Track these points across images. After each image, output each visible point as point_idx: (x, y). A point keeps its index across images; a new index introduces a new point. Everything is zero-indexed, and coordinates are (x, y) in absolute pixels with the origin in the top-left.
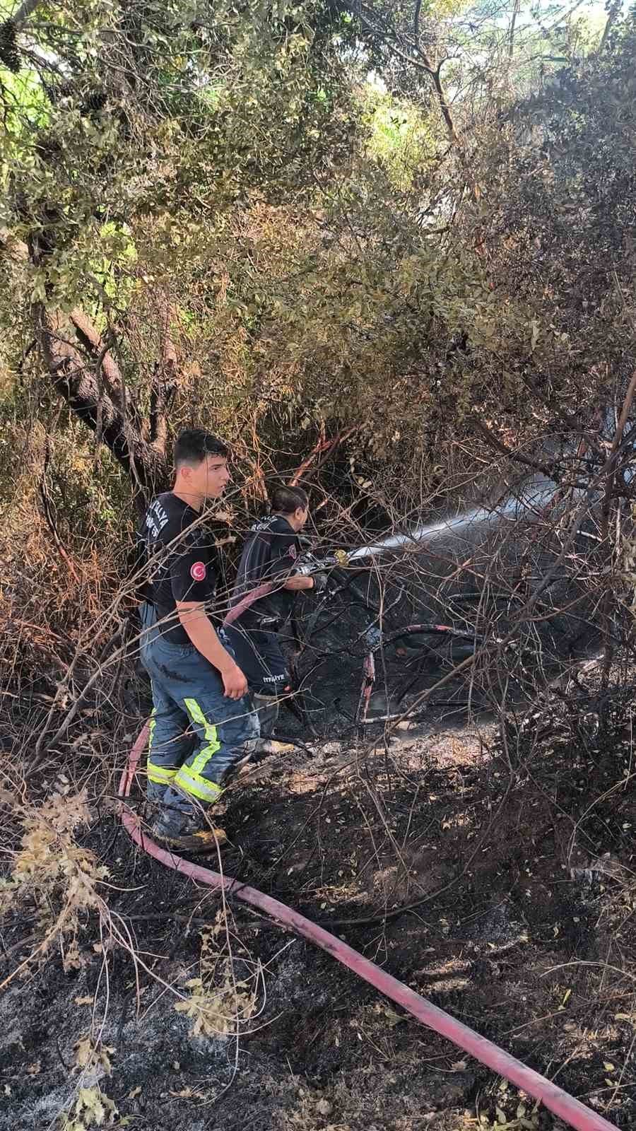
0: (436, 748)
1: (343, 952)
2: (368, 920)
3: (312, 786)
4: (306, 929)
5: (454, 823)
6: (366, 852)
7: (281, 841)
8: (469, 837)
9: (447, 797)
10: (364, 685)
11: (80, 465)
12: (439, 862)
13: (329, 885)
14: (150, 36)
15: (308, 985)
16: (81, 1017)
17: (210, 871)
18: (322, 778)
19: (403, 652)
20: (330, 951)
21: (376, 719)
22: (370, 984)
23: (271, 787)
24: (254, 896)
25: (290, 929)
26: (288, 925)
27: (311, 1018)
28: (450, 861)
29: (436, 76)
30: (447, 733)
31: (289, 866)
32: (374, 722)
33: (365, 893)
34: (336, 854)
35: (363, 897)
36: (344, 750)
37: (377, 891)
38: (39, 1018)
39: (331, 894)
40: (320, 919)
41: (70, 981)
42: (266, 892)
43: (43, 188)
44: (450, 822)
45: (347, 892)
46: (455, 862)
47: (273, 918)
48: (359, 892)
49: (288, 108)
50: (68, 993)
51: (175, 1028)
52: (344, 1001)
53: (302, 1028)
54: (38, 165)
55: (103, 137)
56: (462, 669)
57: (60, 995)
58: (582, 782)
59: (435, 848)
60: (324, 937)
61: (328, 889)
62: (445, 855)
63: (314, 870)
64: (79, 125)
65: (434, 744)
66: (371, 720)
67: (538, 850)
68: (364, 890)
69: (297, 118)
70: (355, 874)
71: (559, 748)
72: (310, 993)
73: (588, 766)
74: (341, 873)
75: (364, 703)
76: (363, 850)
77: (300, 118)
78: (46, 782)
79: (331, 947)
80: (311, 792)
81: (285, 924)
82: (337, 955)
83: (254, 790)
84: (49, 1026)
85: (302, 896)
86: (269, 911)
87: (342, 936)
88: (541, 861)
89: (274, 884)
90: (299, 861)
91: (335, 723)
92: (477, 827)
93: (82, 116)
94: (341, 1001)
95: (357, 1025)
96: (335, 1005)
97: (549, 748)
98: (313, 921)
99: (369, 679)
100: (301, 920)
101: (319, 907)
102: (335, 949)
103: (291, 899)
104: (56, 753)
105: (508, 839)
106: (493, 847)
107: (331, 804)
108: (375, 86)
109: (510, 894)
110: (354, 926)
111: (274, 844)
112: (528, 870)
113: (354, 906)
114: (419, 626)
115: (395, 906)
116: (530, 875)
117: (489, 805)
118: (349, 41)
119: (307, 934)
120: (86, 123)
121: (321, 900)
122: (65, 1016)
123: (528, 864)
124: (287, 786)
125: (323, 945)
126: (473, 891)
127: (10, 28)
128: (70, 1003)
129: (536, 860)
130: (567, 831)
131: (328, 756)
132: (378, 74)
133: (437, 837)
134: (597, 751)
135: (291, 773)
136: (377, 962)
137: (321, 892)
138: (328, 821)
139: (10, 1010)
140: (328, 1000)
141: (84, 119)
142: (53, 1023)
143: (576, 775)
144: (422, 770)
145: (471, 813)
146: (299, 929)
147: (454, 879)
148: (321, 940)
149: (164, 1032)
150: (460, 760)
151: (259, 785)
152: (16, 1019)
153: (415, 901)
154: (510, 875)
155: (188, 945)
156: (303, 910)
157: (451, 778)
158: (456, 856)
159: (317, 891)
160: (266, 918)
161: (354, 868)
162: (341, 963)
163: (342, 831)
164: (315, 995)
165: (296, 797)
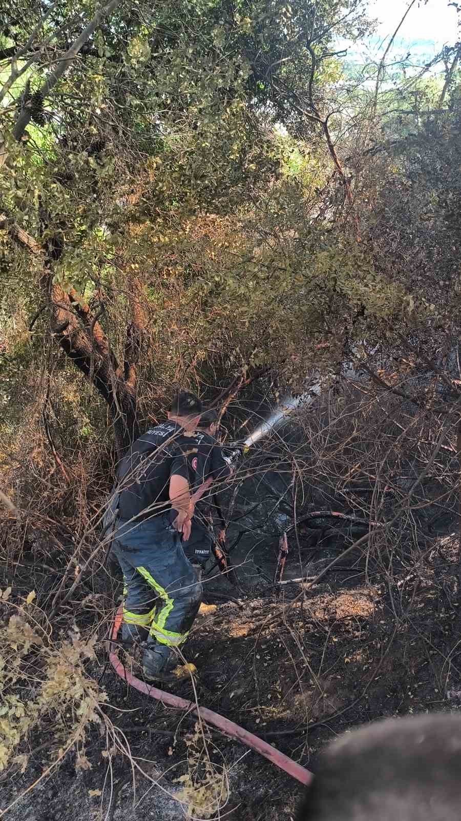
0: (334, 602)
1: (276, 756)
2: (293, 731)
3: (245, 632)
4: (247, 739)
5: (353, 658)
6: (287, 680)
7: (224, 673)
8: (364, 668)
9: (345, 639)
10: (280, 556)
11: (71, 397)
12: (343, 688)
13: (261, 706)
14: (132, 100)
15: (249, 781)
16: (80, 806)
17: (172, 695)
18: (252, 626)
19: (305, 532)
20: (265, 755)
21: (289, 581)
22: (297, 780)
23: (214, 632)
24: (207, 713)
25: (235, 739)
26: (233, 735)
27: (253, 806)
28: (351, 687)
29: (324, 124)
30: (342, 592)
31: (231, 691)
32: (288, 583)
33: (288, 711)
34: (266, 683)
35: (287, 714)
36: (265, 604)
37: (297, 709)
38: (48, 806)
39: (263, 712)
40: (256, 731)
41: (71, 778)
42: (215, 711)
43: (62, 206)
44: (350, 658)
45: (275, 711)
46: (355, 687)
47: (221, 730)
48: (284, 710)
49: (231, 149)
50: (69, 788)
51: (152, 814)
52: (278, 793)
53: (247, 813)
54: (59, 190)
55: (104, 170)
56: (360, 545)
57: (63, 789)
58: (447, 627)
59: (340, 677)
60: (261, 745)
61: (261, 709)
62: (347, 682)
63: (249, 694)
64: (87, 162)
65: (333, 599)
66: (285, 582)
67: (416, 679)
68: (287, 709)
69: (238, 155)
70: (280, 697)
71: (428, 602)
72: (252, 787)
73: (451, 615)
74: (269, 696)
75: (280, 570)
76: (285, 679)
77: (240, 156)
78: (62, 631)
79: (267, 752)
80: (244, 636)
81: (230, 735)
82: (271, 758)
83: (202, 634)
84: (56, 813)
85: (241, 714)
86: (218, 725)
87: (273, 744)
88: (419, 686)
89: (220, 705)
90: (239, 687)
91: (258, 584)
92: (370, 661)
93: (89, 156)
94: (276, 793)
95: (289, 811)
96: (271, 796)
97: (421, 602)
98: (252, 733)
99: (283, 552)
100: (243, 732)
101: (255, 721)
102: (270, 754)
103: (233, 716)
104: (67, 608)
105: (393, 670)
106: (383, 676)
107: (259, 644)
108: (281, 131)
109: (397, 711)
110: (282, 736)
111: (219, 675)
112: (410, 693)
113: (280, 721)
114: (319, 512)
115: (311, 721)
116: (411, 697)
117: (379, 645)
118: (262, 101)
119: (248, 743)
120: (91, 160)
121: (256, 717)
122: (68, 805)
123: (410, 688)
124: (227, 631)
125: (260, 751)
126: (369, 709)
127: (39, 97)
128: (71, 796)
129: (416, 686)
130: (438, 663)
131: (254, 609)
132: (282, 124)
133: (340, 669)
134: (456, 604)
135: (229, 622)
136: (302, 763)
137: (256, 710)
138: (258, 657)
139: (26, 800)
140: (267, 792)
141: (90, 158)
142: (59, 810)
143: (443, 622)
144: (325, 619)
145: (364, 651)
146: (242, 739)
147: (355, 701)
148: (259, 747)
149: (144, 817)
150: (353, 611)
151: (205, 631)
152: (31, 808)
153: (326, 717)
154: (396, 697)
155: (159, 752)
156: (243, 724)
157: (347, 625)
158: (356, 683)
159: (252, 709)
160: (216, 730)
161: (279, 693)
162: (274, 765)
163: (269, 665)
164: (256, 789)
165: (233, 640)
